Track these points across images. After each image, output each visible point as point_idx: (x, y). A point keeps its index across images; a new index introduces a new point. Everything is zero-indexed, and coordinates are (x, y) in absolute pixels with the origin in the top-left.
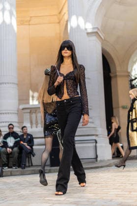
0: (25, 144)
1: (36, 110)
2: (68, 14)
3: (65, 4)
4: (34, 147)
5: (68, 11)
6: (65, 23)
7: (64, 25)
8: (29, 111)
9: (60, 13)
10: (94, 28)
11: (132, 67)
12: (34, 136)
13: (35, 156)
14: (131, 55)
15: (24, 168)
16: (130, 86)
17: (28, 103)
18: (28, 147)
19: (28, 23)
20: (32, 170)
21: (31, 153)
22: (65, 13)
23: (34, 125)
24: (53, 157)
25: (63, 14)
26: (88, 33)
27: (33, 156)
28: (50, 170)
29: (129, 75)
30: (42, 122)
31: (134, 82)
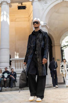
0: (13, 76)
1: (18, 61)
2: (33, 17)
3: (31, 13)
4: (16, 78)
8: (14, 61)
9: (29, 16)
10: (44, 24)
11: (62, 41)
12: (17, 73)
15: (12, 88)
17: (14, 58)
18: (14, 78)
19: (14, 21)
20: (16, 89)
21: (15, 81)
22: (31, 17)
23: (17, 68)
26: (42, 26)
29: (60, 45)
30: (20, 67)
31: (62, 49)
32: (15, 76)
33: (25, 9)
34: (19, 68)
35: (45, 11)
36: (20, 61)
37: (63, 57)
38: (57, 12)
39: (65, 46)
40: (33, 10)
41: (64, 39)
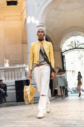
0: (2, 90)
1: (8, 70)
2: (27, 15)
3: (24, 9)
4: (7, 91)
5: (26, 13)
6: (25, 20)
7: (24, 21)
8: (4, 70)
9: (22, 14)
10: (40, 24)
11: (62, 45)
12: (7, 85)
13: (8, 97)
14: (62, 39)
15: (2, 103)
16: (61, 56)
17: (4, 66)
19: (3, 20)
20: (6, 105)
21: (5, 94)
22: (24, 15)
23: (7, 79)
24: (18, 97)
25: (23, 15)
26: (37, 26)
27: (7, 96)
28: (16, 104)
29: (60, 50)
30: (12, 77)
31: (63, 54)
32: (5, 89)
33: (17, 5)
34: (10, 79)
35: (42, 7)
36: (11, 70)
37: (64, 64)
38: (56, 9)
39: (67, 51)
40: (26, 7)
41: (65, 41)
